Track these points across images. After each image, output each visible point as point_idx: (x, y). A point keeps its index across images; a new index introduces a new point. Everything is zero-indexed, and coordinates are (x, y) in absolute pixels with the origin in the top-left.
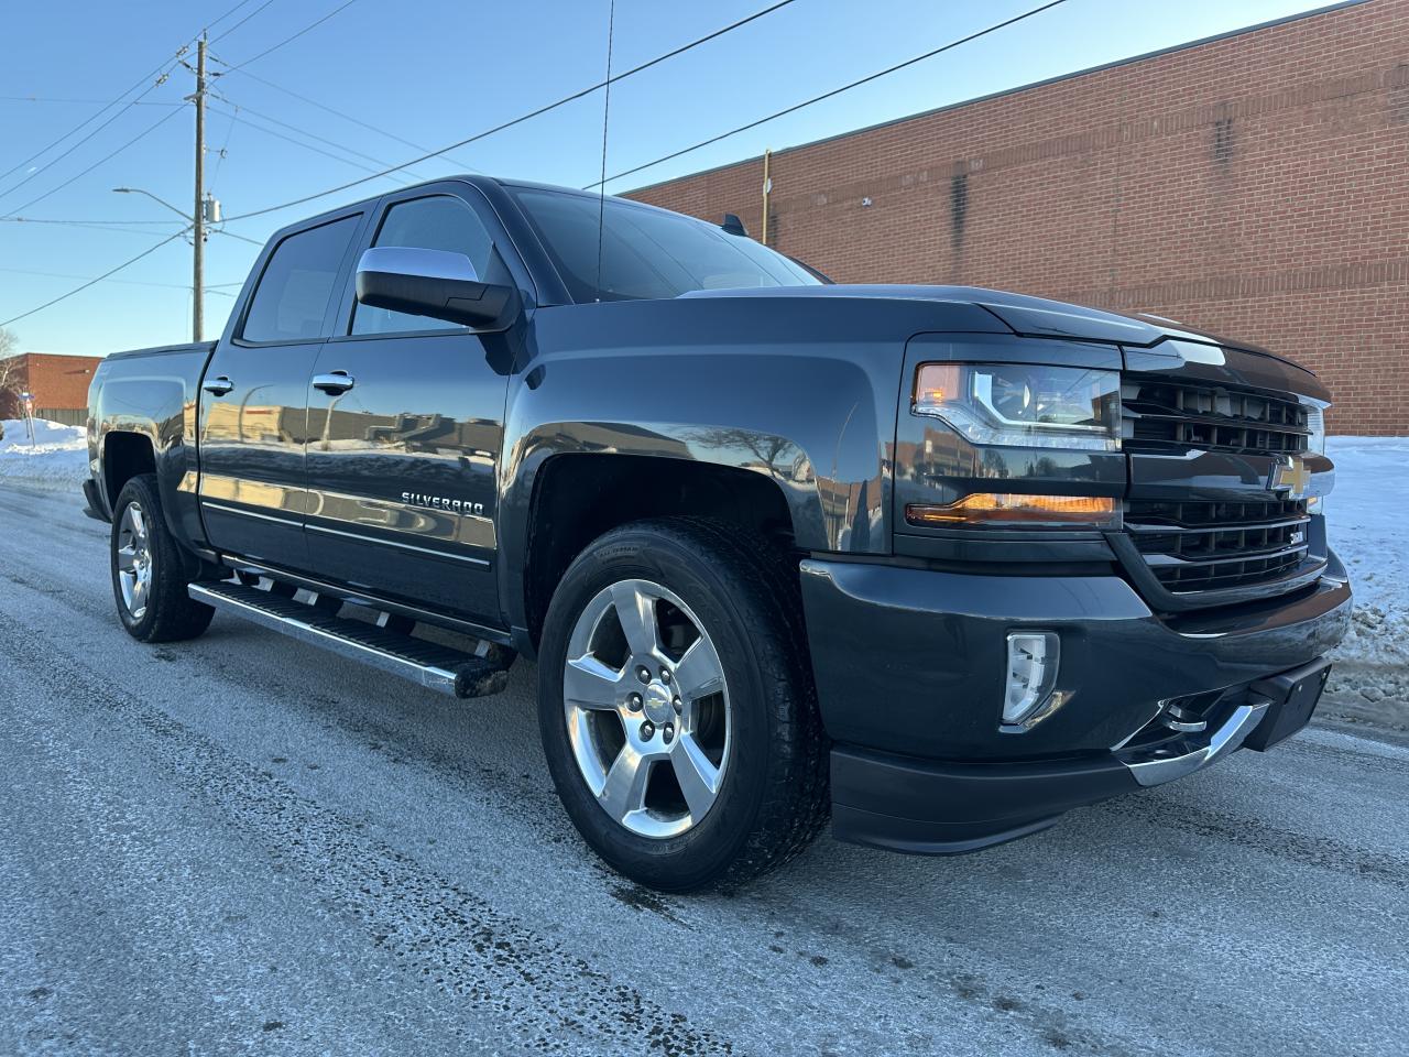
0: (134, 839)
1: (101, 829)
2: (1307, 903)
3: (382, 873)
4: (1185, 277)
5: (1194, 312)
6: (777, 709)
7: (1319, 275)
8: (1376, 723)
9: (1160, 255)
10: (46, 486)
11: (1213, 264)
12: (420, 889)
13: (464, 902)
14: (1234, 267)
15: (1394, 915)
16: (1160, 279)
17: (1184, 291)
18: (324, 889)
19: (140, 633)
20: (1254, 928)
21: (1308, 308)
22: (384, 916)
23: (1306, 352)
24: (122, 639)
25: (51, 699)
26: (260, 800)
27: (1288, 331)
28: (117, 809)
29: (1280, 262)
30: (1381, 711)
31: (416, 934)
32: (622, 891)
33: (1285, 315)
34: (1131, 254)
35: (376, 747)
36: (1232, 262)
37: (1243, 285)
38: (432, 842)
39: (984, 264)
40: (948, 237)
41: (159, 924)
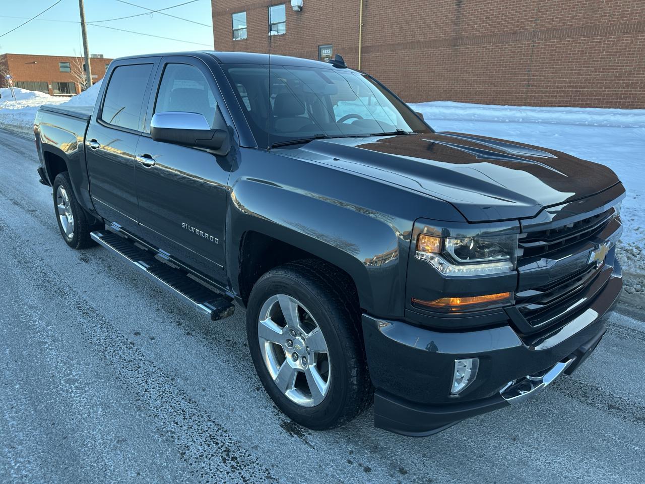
0: (77, 388)
1: (62, 382)
2: (582, 431)
3: (183, 411)
4: (572, 25)
5: (575, 43)
6: (351, 370)
7: (641, 24)
8: (630, 304)
9: (561, 12)
10: (24, 131)
11: (587, 18)
12: (199, 422)
13: (218, 430)
14: (598, 20)
15: (618, 439)
16: (560, 26)
17: (571, 32)
18: (158, 422)
19: (72, 245)
20: (556, 448)
21: (632, 42)
22: (184, 440)
23: (628, 66)
24: (65, 247)
25: (35, 291)
26: (129, 361)
27: (621, 55)
28: (68, 367)
29: (621, 17)
30: (632, 299)
31: (197, 452)
32: (285, 423)
33: (620, 46)
34: (547, 11)
35: (179, 324)
36: (597, 17)
37: (601, 30)
38: (204, 390)
39: (472, 15)
41: (90, 445)
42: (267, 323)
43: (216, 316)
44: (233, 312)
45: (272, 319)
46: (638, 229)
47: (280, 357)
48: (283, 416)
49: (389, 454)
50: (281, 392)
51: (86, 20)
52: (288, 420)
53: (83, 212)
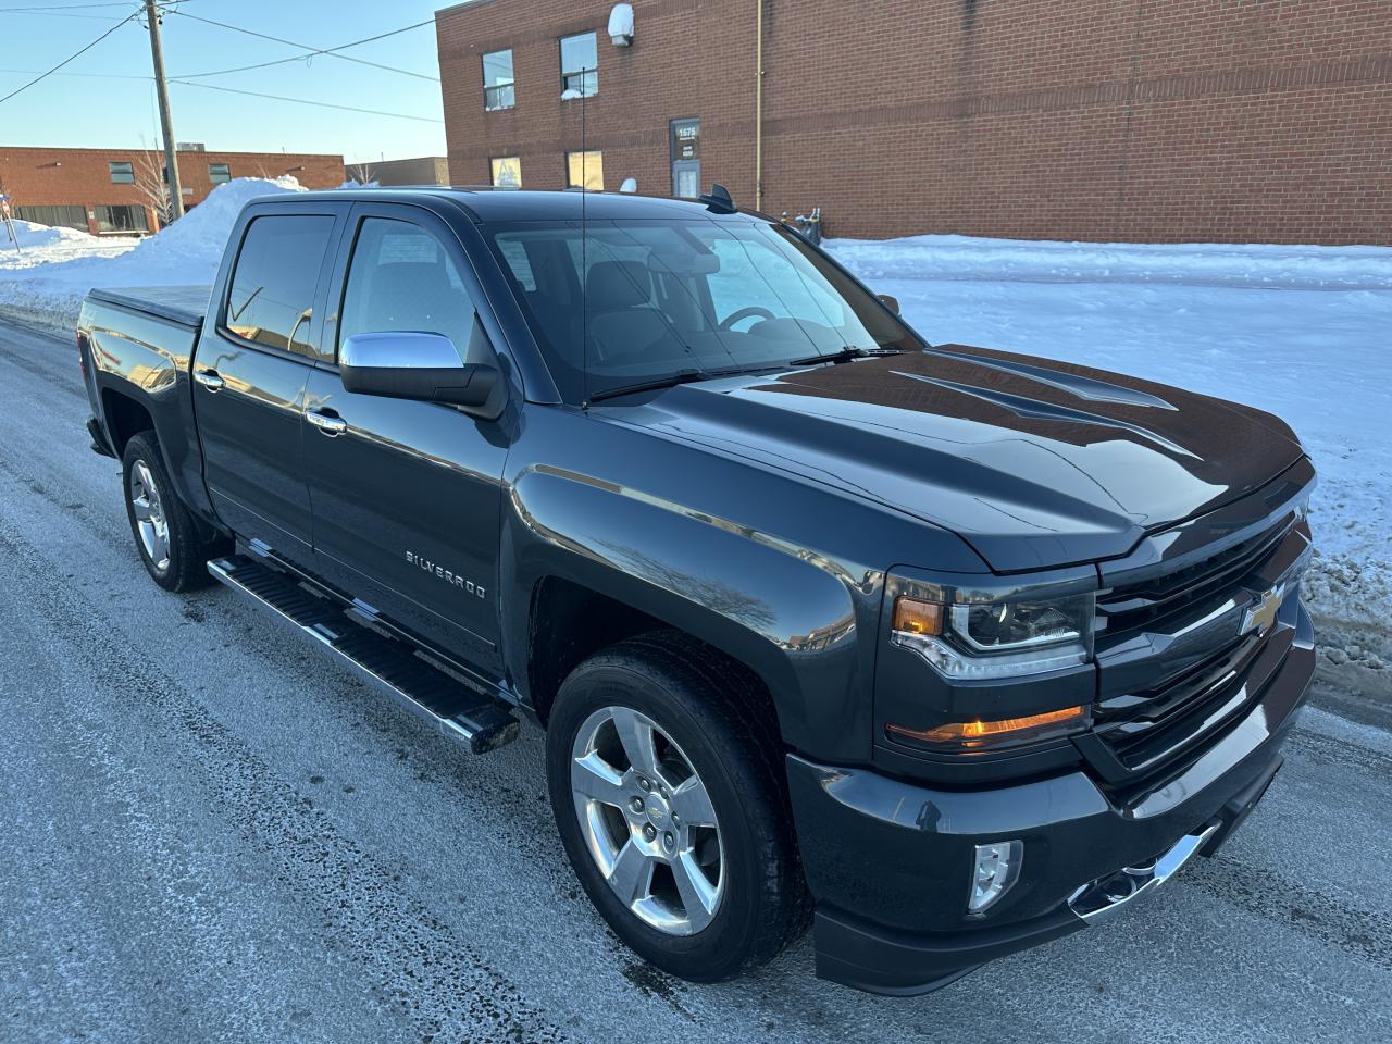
0: (200, 902)
1: (169, 890)
2: (1237, 967)
3: (423, 947)
4: (1211, 67)
5: (1219, 107)
7: (1357, 64)
8: (1337, 686)
9: (1187, 41)
10: (41, 320)
11: (1244, 52)
12: (457, 970)
13: (496, 987)
14: (1265, 55)
15: (1312, 983)
16: (1185, 70)
17: (1209, 83)
18: (373, 972)
19: (167, 583)
20: (1186, 1005)
21: (1340, 103)
22: (429, 1009)
23: (1332, 153)
24: (151, 587)
25: (97, 689)
26: (305, 841)
27: (1316, 129)
28: (179, 858)
29: (1314, 51)
30: (1342, 674)
31: (457, 1034)
32: (632, 967)
33: (1315, 111)
34: (1157, 39)
35: (403, 756)
36: (1264, 50)
37: (1274, 77)
38: (462, 900)
39: (996, 50)
40: (958, 18)
41: (236, 1025)
42: (590, 761)
43: (481, 744)
44: (516, 734)
45: (600, 754)
46: (1351, 526)
47: (618, 832)
48: (627, 953)
49: (846, 1029)
50: (623, 905)
51: (166, 73)
52: (639, 962)
53: (188, 514)
